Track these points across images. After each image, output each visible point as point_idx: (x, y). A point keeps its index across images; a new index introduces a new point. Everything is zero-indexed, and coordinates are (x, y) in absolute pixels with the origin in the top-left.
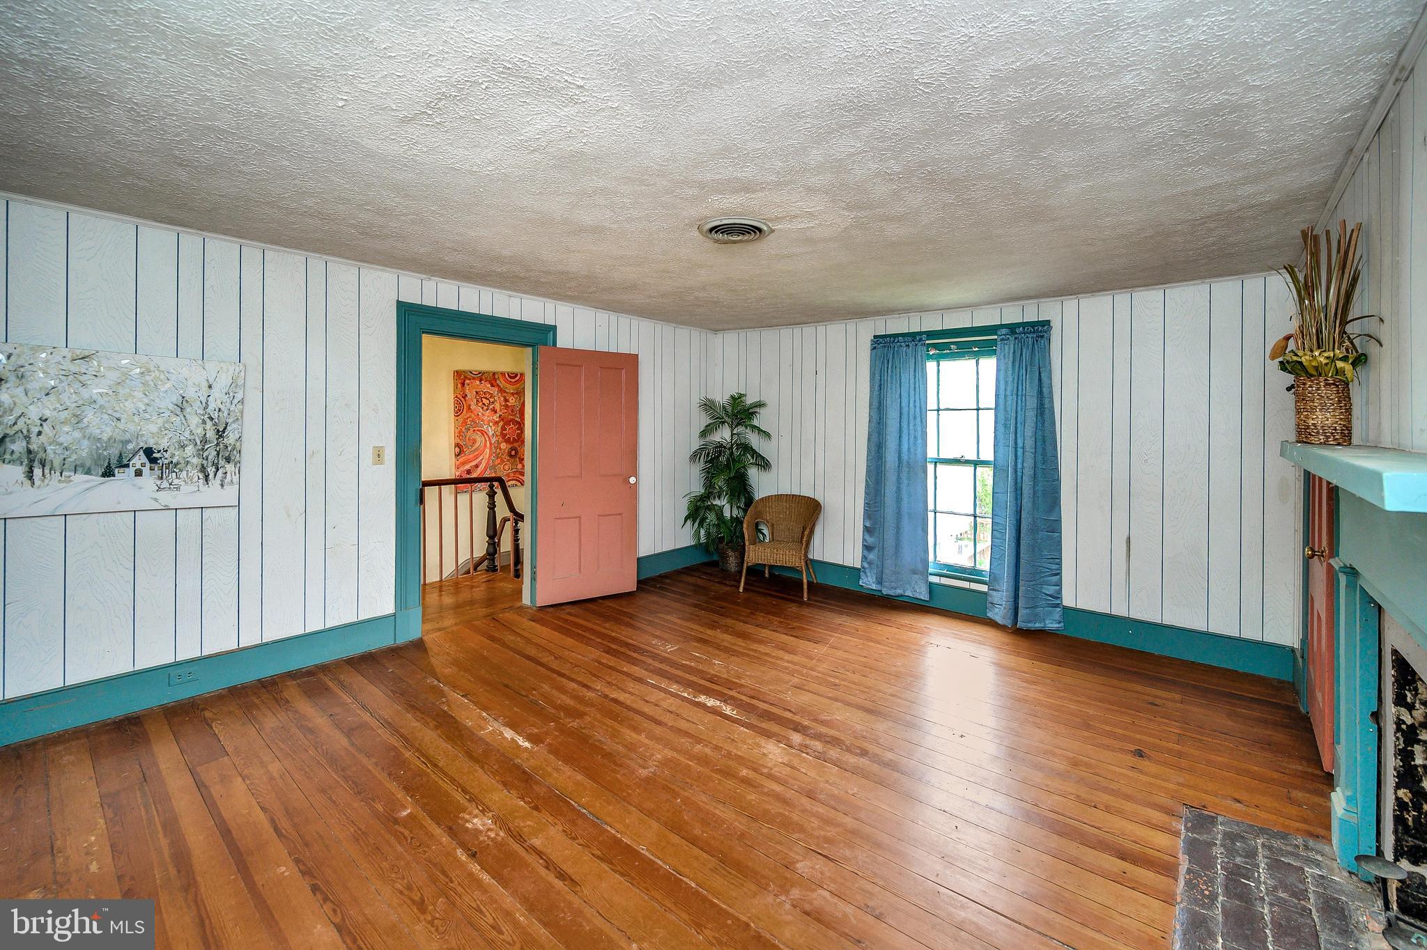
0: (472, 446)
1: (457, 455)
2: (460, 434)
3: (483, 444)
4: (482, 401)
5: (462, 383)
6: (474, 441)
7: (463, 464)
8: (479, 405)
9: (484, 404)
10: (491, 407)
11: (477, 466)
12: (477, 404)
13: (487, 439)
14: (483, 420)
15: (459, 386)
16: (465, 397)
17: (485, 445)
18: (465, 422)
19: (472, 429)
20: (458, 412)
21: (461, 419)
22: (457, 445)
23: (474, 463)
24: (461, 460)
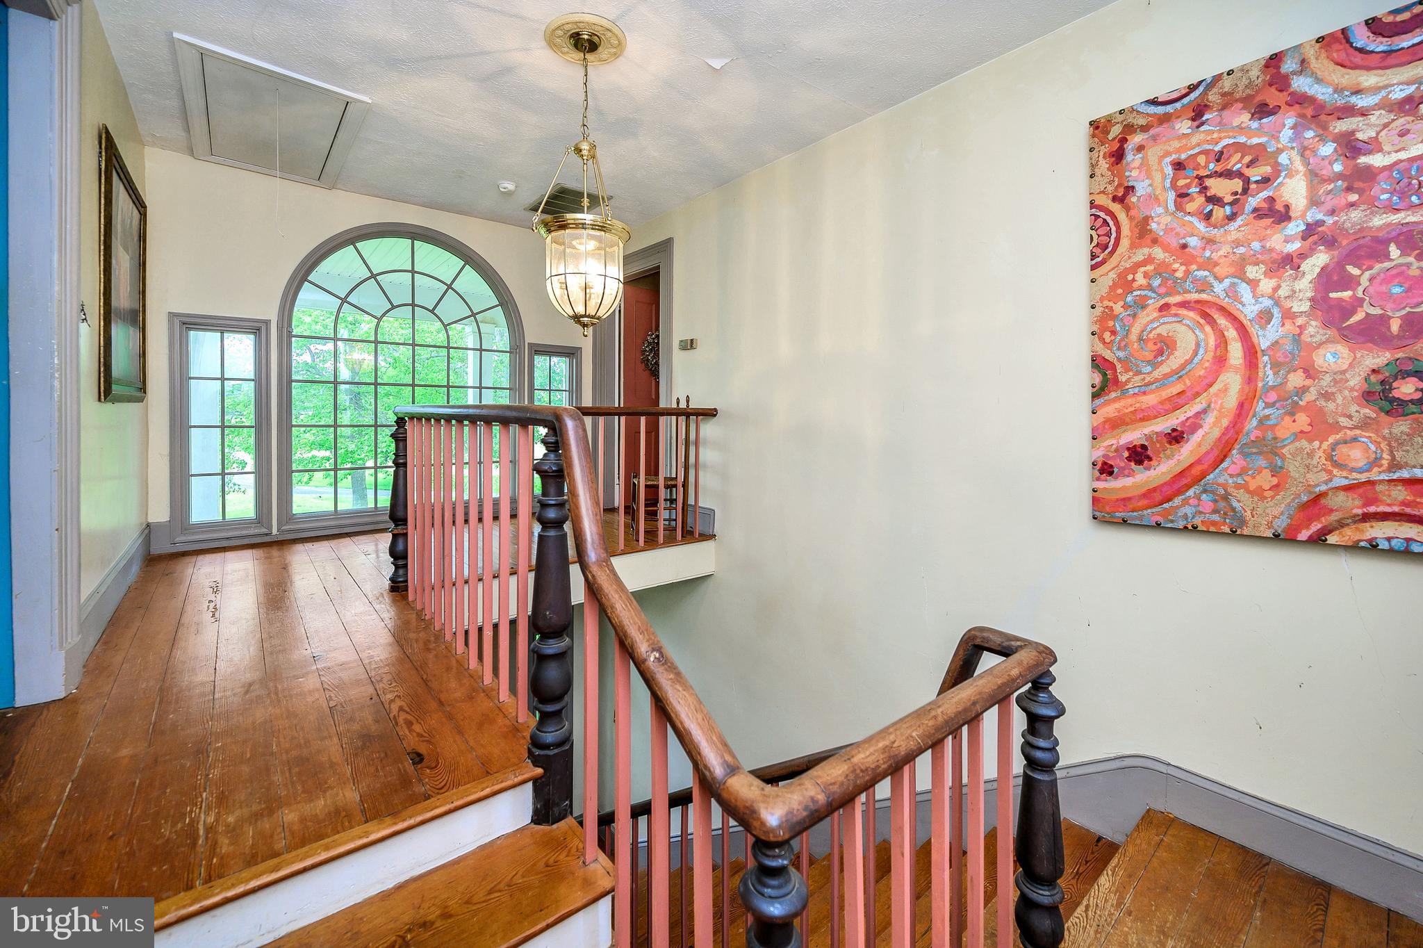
0: (1156, 366)
1: (1098, 393)
2: (1104, 326)
3: (1206, 356)
4: (1204, 189)
5: (1112, 155)
6: (1165, 346)
7: (1116, 424)
8: (1191, 207)
9: (1215, 200)
10: (1253, 202)
11: (1176, 437)
12: (1179, 207)
13: (1231, 333)
14: (1210, 265)
15: (1104, 165)
16: (1124, 195)
17: (1221, 361)
18: (1124, 283)
19: (1154, 303)
20: (1101, 252)
21: (1108, 276)
22: (1098, 363)
23: (1163, 425)
24: (1110, 411)
